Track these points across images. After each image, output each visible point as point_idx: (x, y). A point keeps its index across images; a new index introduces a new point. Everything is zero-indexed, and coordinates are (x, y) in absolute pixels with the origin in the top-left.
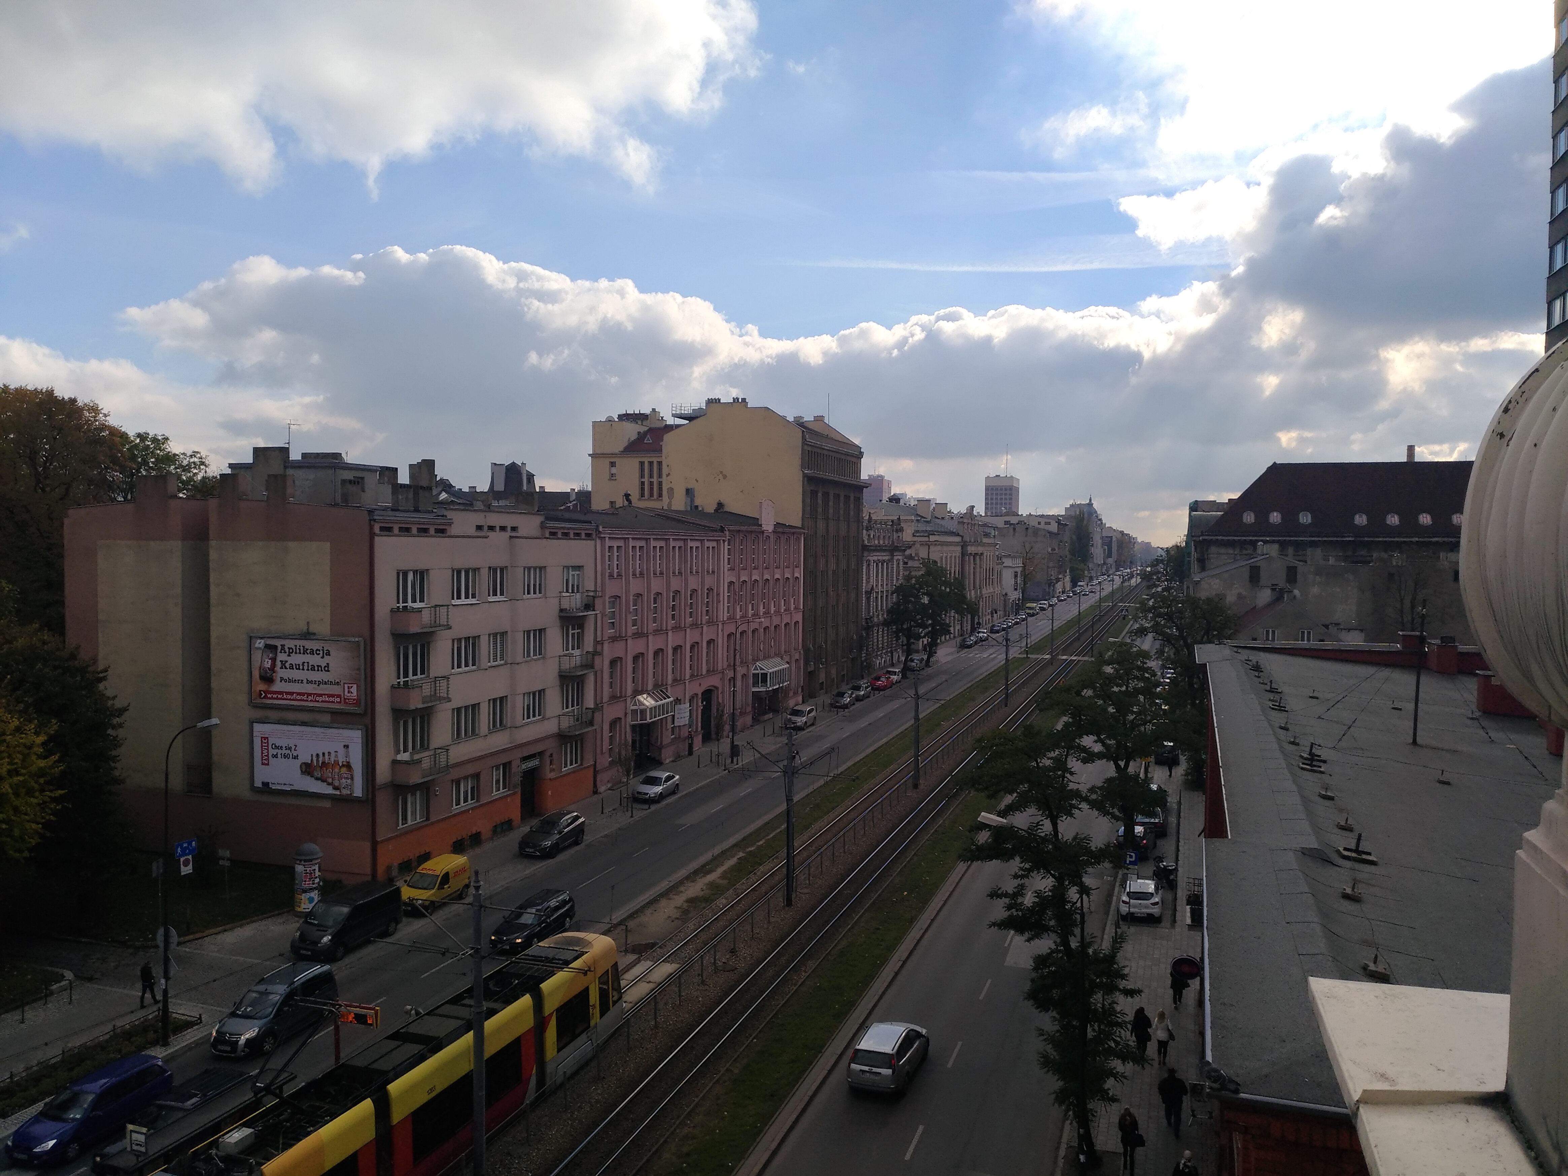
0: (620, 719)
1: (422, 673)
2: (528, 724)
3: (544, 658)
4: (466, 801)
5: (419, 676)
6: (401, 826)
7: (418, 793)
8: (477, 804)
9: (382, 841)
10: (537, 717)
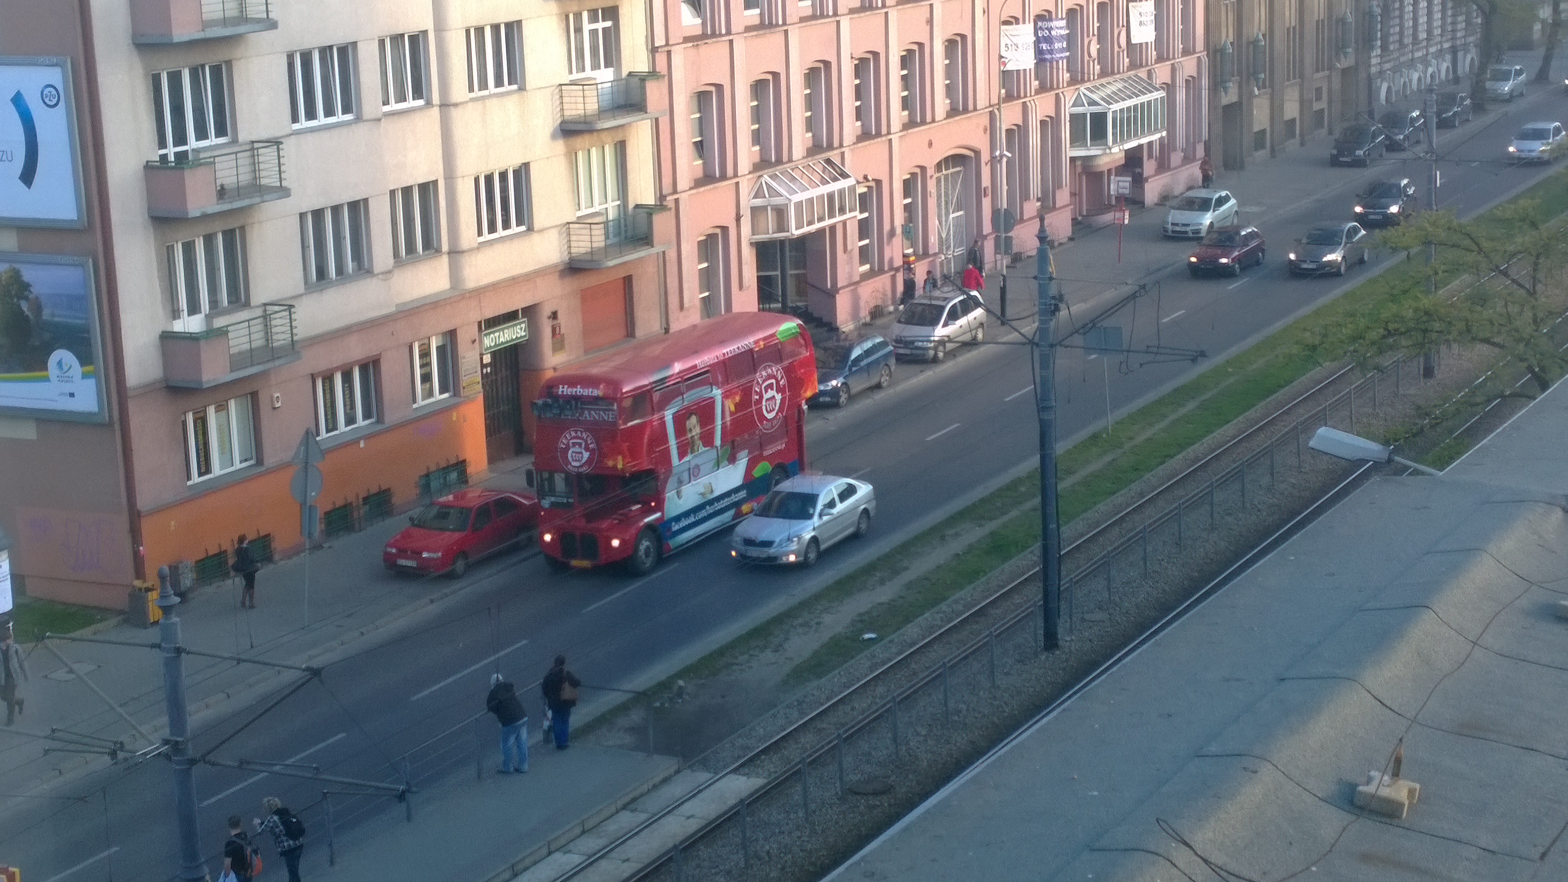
0: (724, 229)
1: (221, 131)
2: (490, 243)
3: (522, 89)
4: (350, 420)
5: (213, 140)
6: (196, 479)
7: (232, 404)
8: (379, 427)
9: (152, 513)
10: (515, 229)
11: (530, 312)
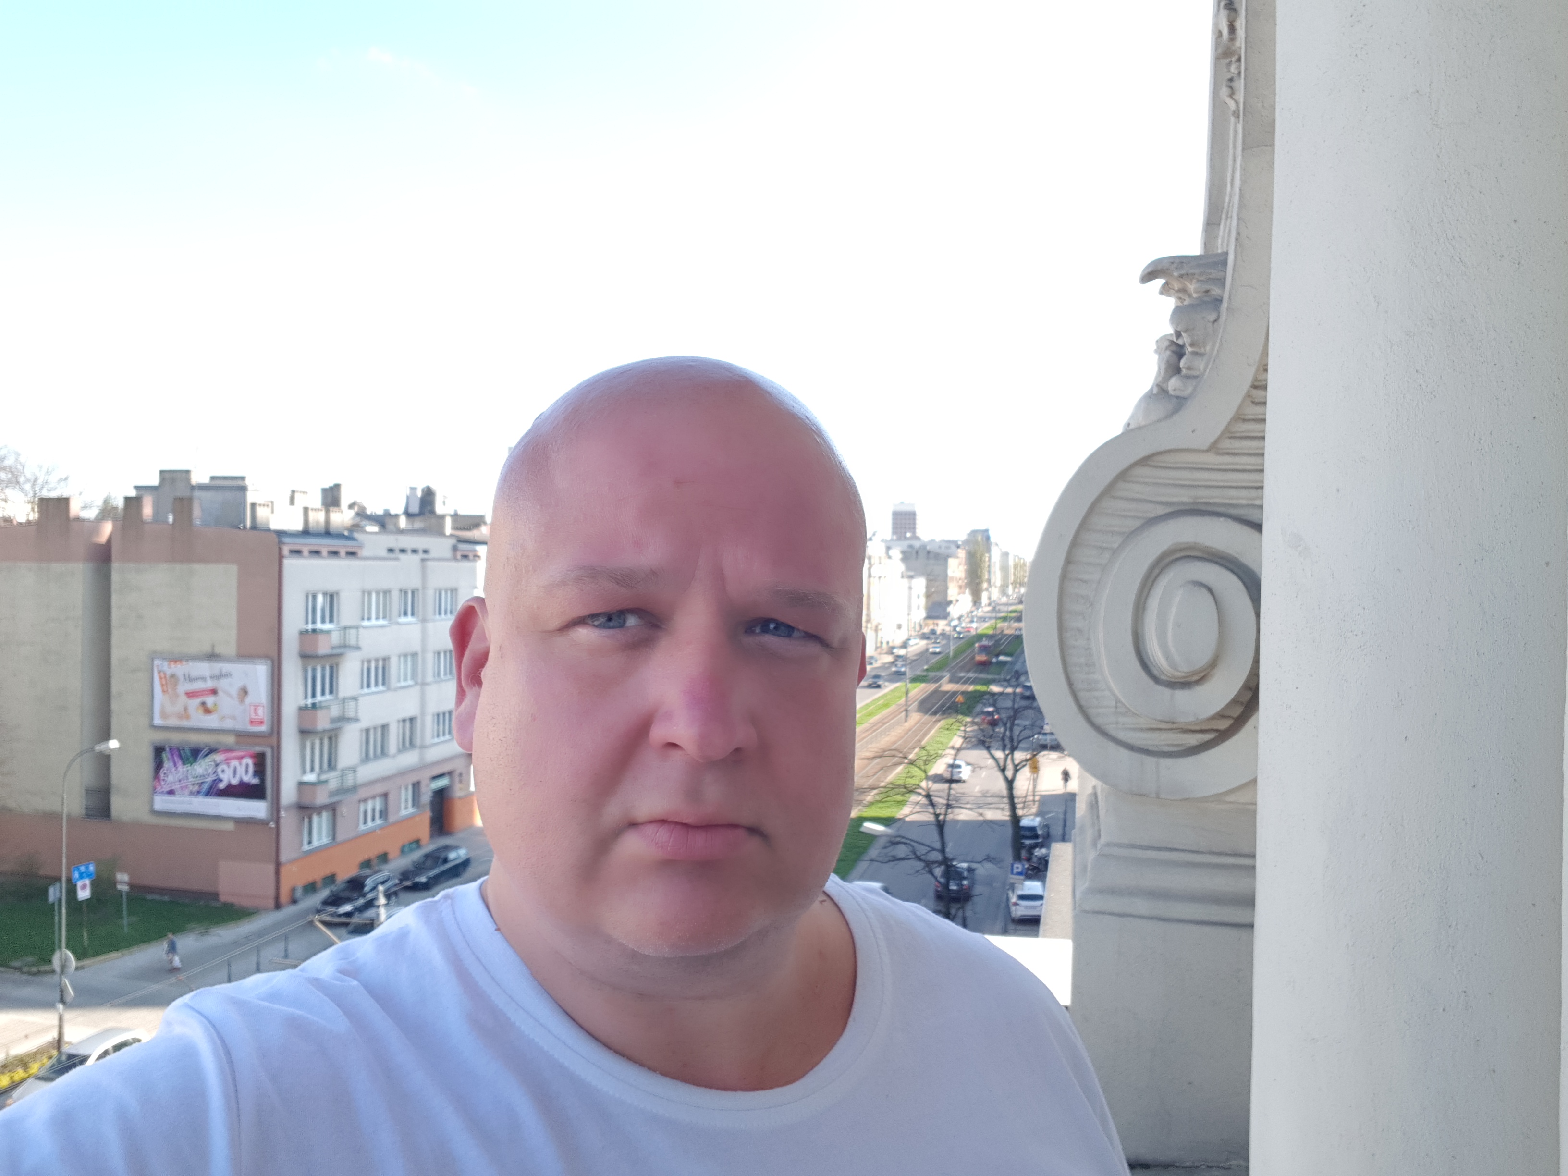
1: (331, 693)
2: (437, 743)
4: (373, 819)
5: (328, 697)
6: (305, 848)
7: (325, 814)
8: (386, 824)
9: (286, 863)
11: (450, 773)
